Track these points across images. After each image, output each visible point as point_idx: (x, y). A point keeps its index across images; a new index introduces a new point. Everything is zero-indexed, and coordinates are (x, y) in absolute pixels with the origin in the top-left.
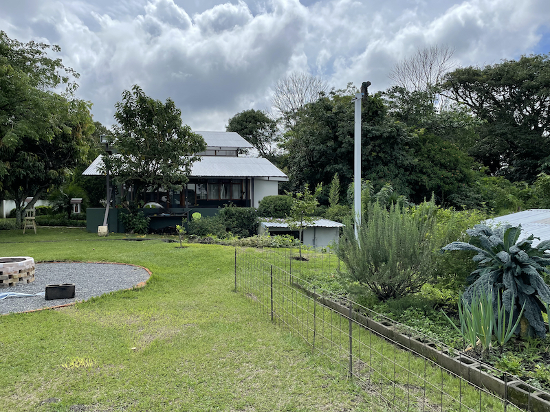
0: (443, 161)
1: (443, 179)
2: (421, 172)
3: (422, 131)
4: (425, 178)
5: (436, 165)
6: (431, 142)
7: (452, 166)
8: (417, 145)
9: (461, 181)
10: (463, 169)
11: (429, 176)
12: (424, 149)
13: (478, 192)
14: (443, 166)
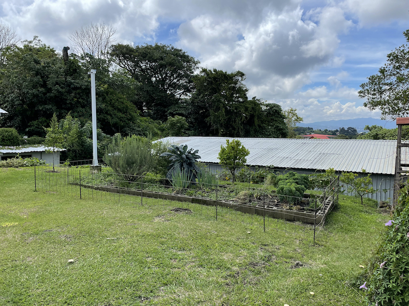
0: (119, 107)
1: (120, 119)
2: (106, 113)
3: (106, 86)
4: (109, 117)
5: (115, 109)
6: (112, 94)
7: (124, 110)
8: (103, 95)
9: (130, 120)
10: (131, 112)
11: (111, 116)
12: (108, 99)
13: (139, 127)
14: (119, 110)
